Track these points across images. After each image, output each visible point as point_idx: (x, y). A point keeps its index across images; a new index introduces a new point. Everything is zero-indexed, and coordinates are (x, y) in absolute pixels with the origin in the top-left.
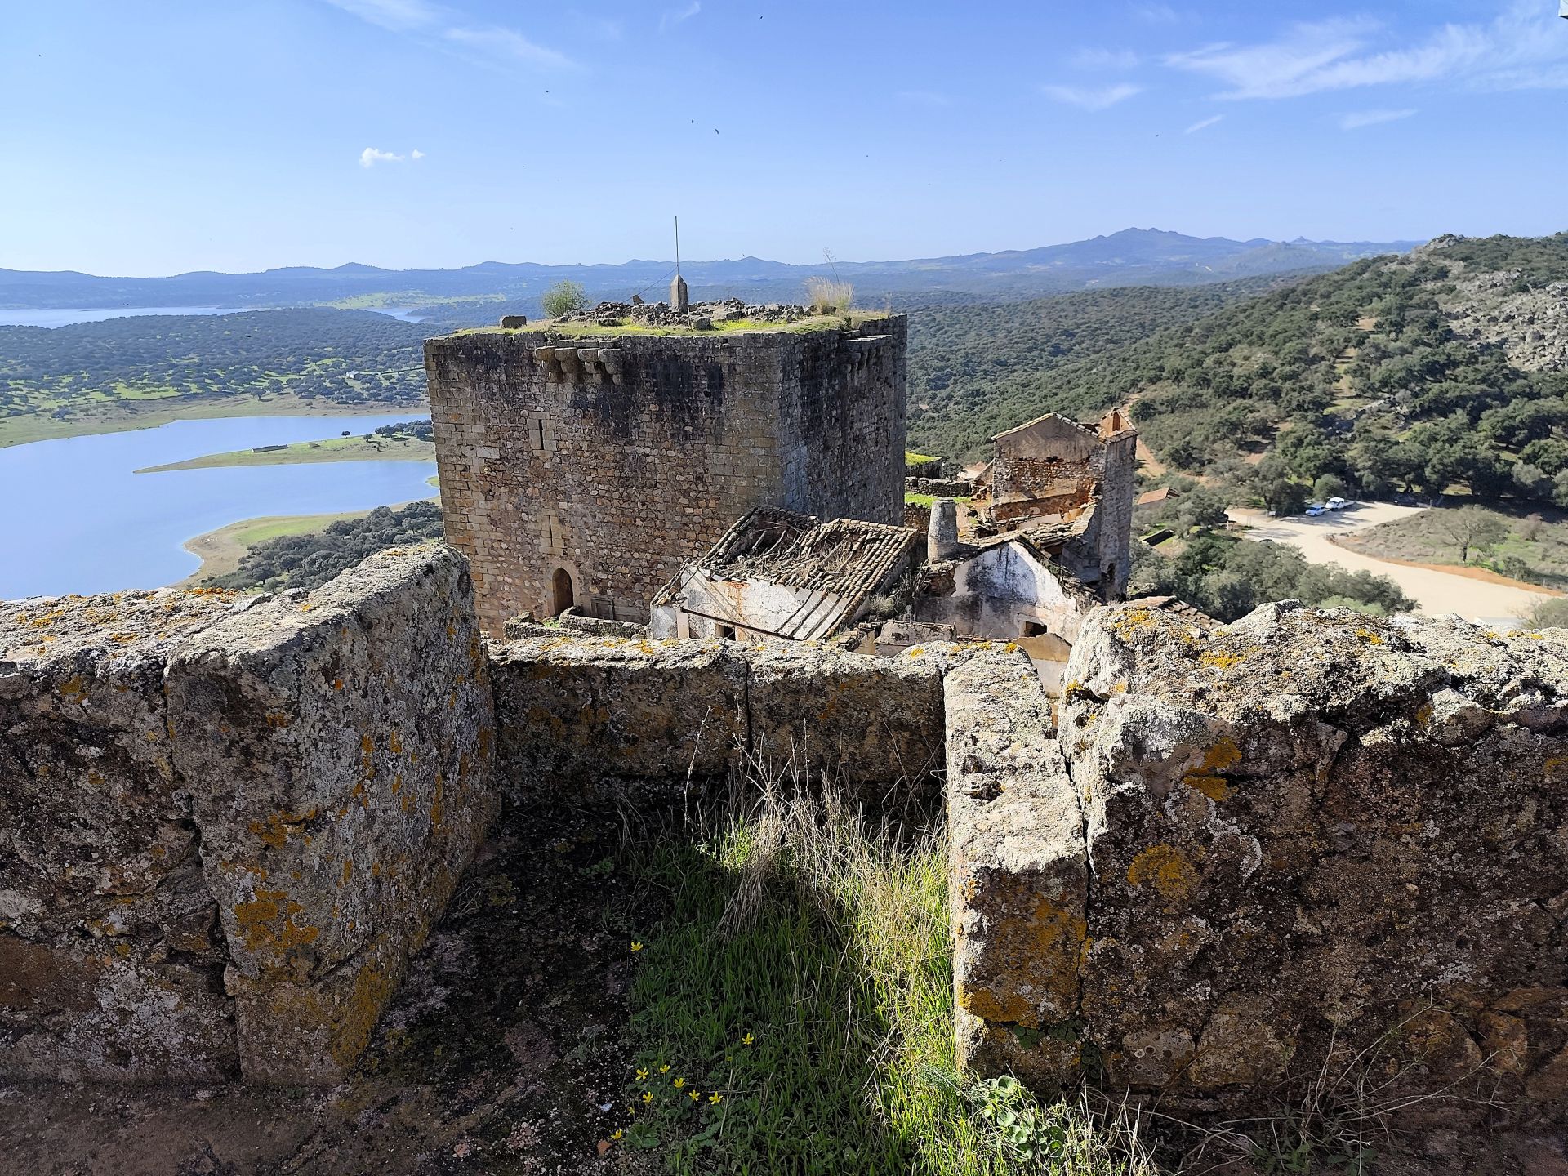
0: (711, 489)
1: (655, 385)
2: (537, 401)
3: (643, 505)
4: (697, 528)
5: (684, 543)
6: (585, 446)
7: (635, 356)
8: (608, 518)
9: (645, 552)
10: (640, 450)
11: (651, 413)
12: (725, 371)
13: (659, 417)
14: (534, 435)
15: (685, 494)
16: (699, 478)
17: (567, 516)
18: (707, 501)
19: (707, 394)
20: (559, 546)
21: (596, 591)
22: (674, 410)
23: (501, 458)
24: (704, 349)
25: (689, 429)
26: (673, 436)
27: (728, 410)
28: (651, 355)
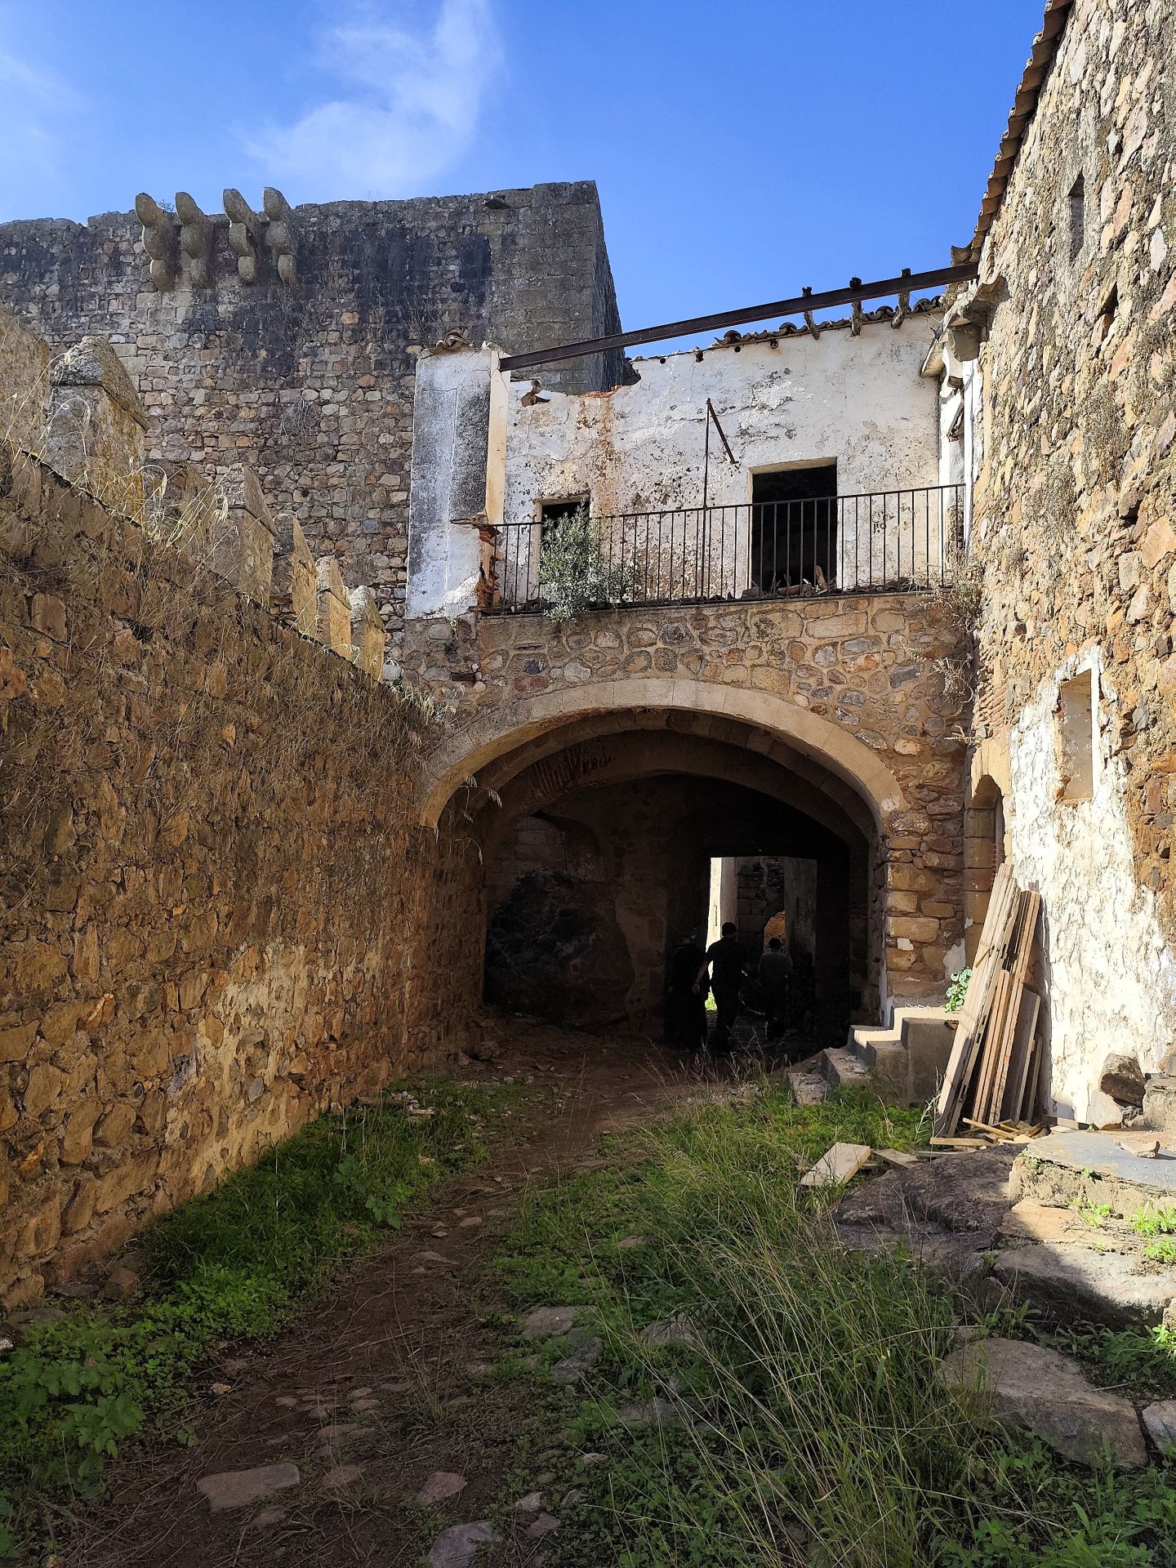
1: (356, 280)
2: (114, 325)
3: (305, 493)
5: (381, 561)
6: (199, 396)
7: (323, 236)
10: (312, 395)
11: (341, 329)
12: (495, 247)
13: (357, 335)
19: (457, 288)
22: (391, 317)
24: (458, 214)
26: (380, 365)
27: (495, 311)
28: (355, 232)
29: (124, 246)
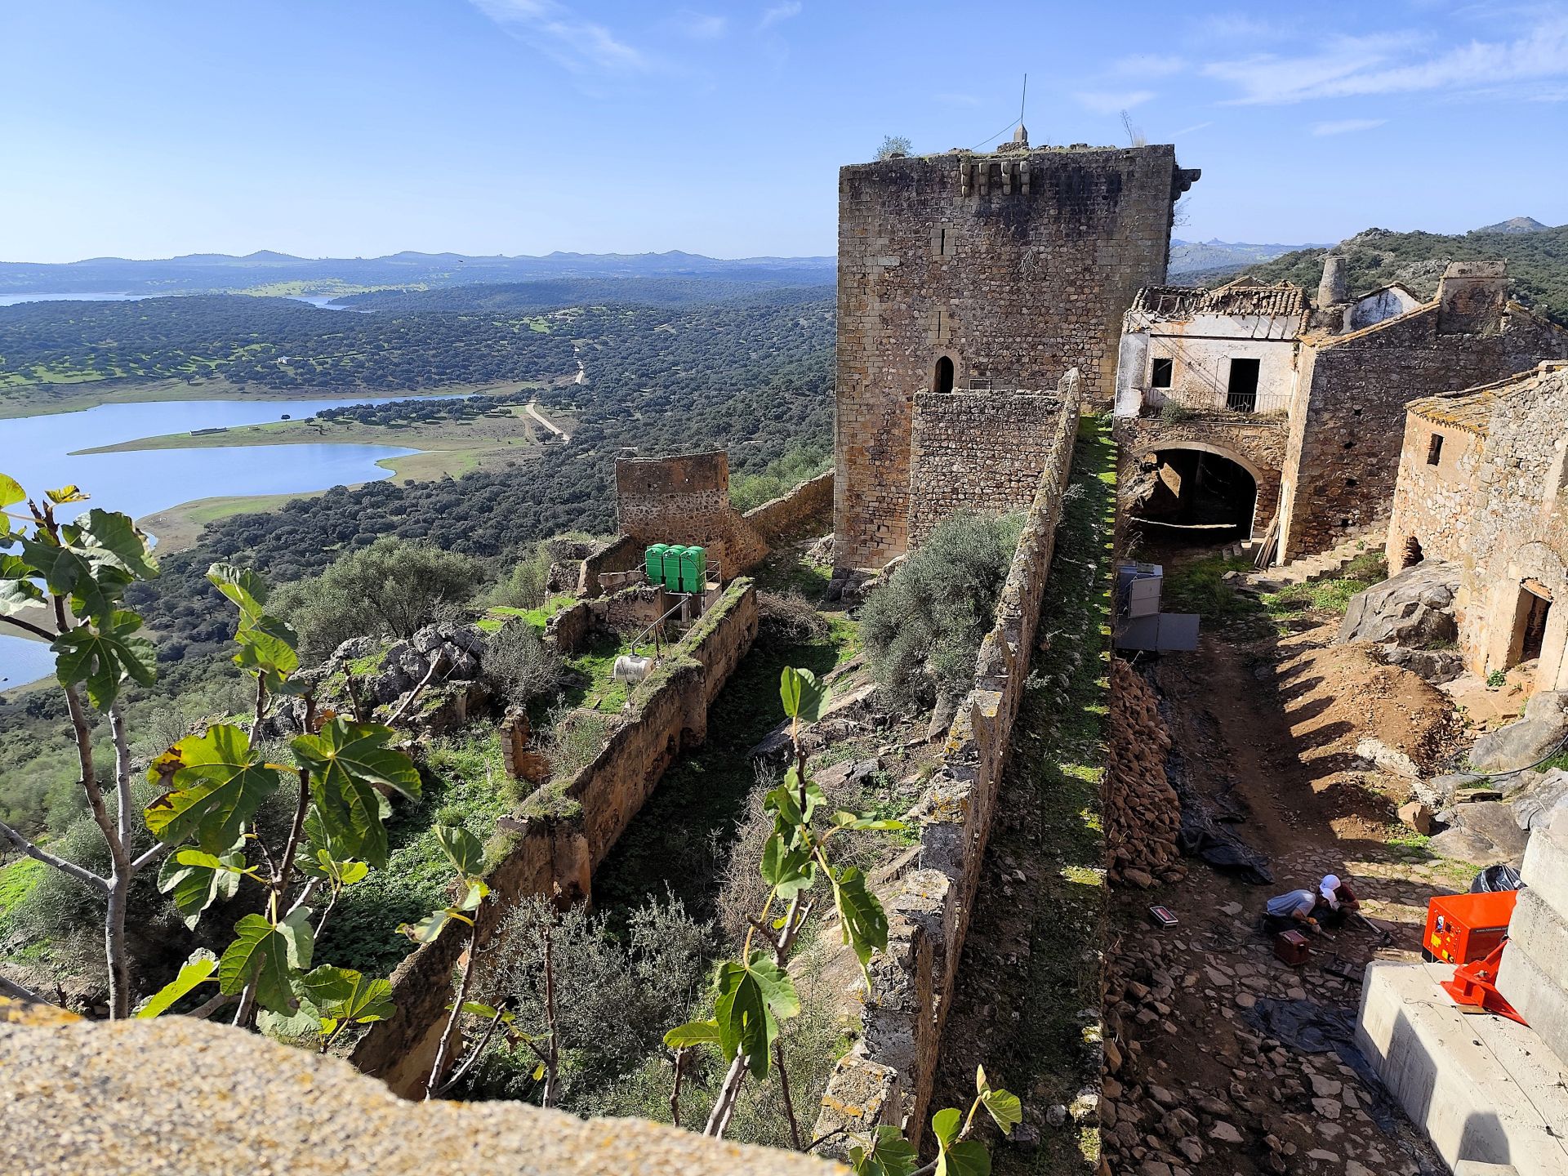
0: (1097, 277)
1: (1057, 193)
2: (943, 213)
3: (1031, 295)
4: (1079, 312)
6: (983, 248)
7: (1042, 170)
8: (996, 309)
9: (1027, 336)
10: (1035, 249)
11: (1049, 217)
12: (1124, 177)
13: (1057, 220)
14: (936, 243)
15: (1072, 283)
16: (1087, 269)
17: (958, 311)
18: (1092, 288)
19: (1105, 198)
20: (946, 336)
21: (976, 373)
22: (1073, 212)
23: (901, 264)
24: (1107, 160)
25: (1083, 228)
26: (1067, 235)
27: (1122, 210)
28: (1057, 168)
29: (946, 173)
